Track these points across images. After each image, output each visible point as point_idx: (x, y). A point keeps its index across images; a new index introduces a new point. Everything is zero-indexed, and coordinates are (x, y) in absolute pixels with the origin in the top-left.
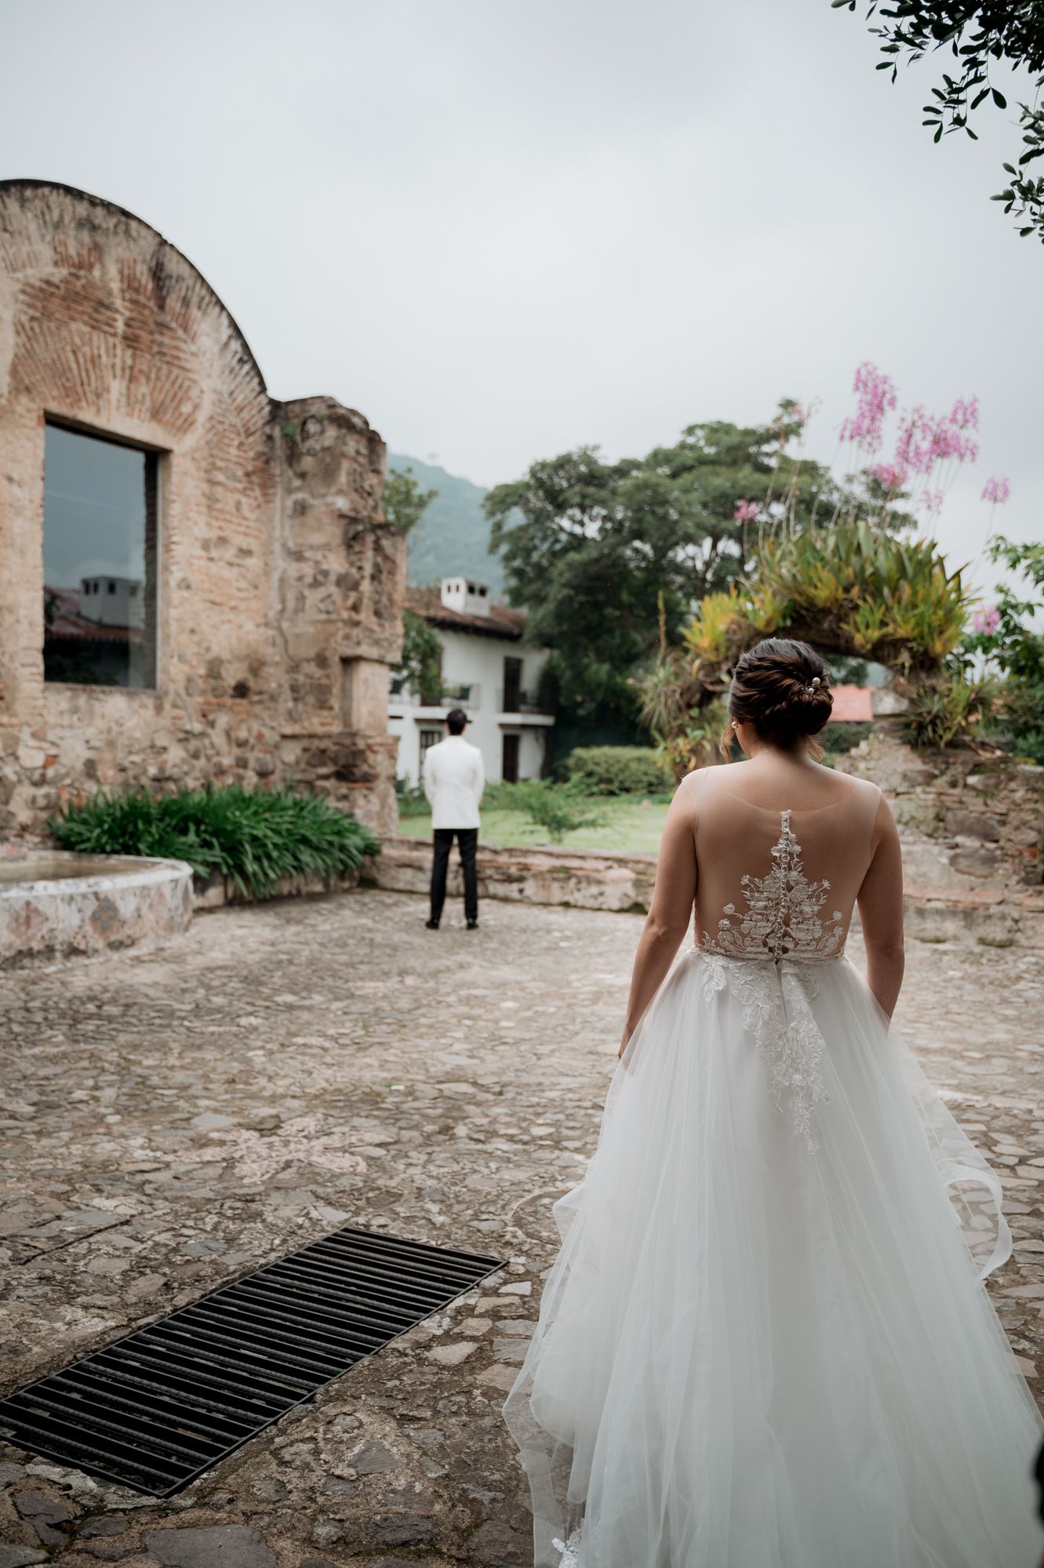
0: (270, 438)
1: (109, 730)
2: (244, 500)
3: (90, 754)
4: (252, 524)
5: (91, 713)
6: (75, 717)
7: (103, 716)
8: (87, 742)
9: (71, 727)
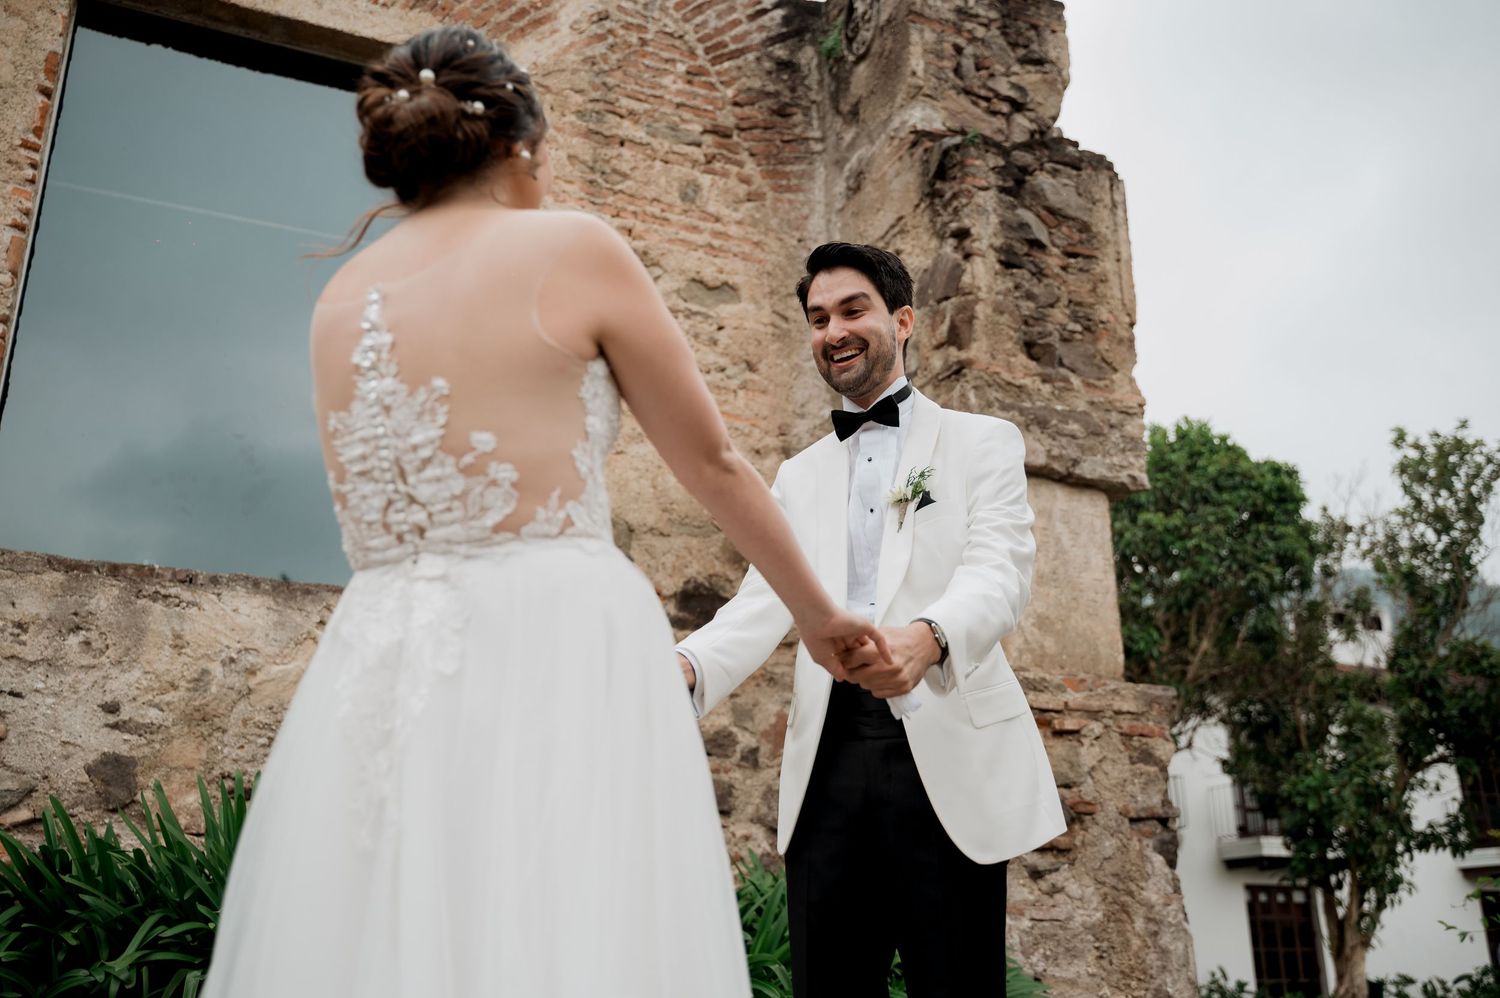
0: (787, 66)
1: (200, 680)
2: (706, 180)
3: (119, 744)
4: (733, 230)
5: (136, 633)
6: (74, 640)
7: (179, 644)
8: (112, 708)
9: (51, 664)
